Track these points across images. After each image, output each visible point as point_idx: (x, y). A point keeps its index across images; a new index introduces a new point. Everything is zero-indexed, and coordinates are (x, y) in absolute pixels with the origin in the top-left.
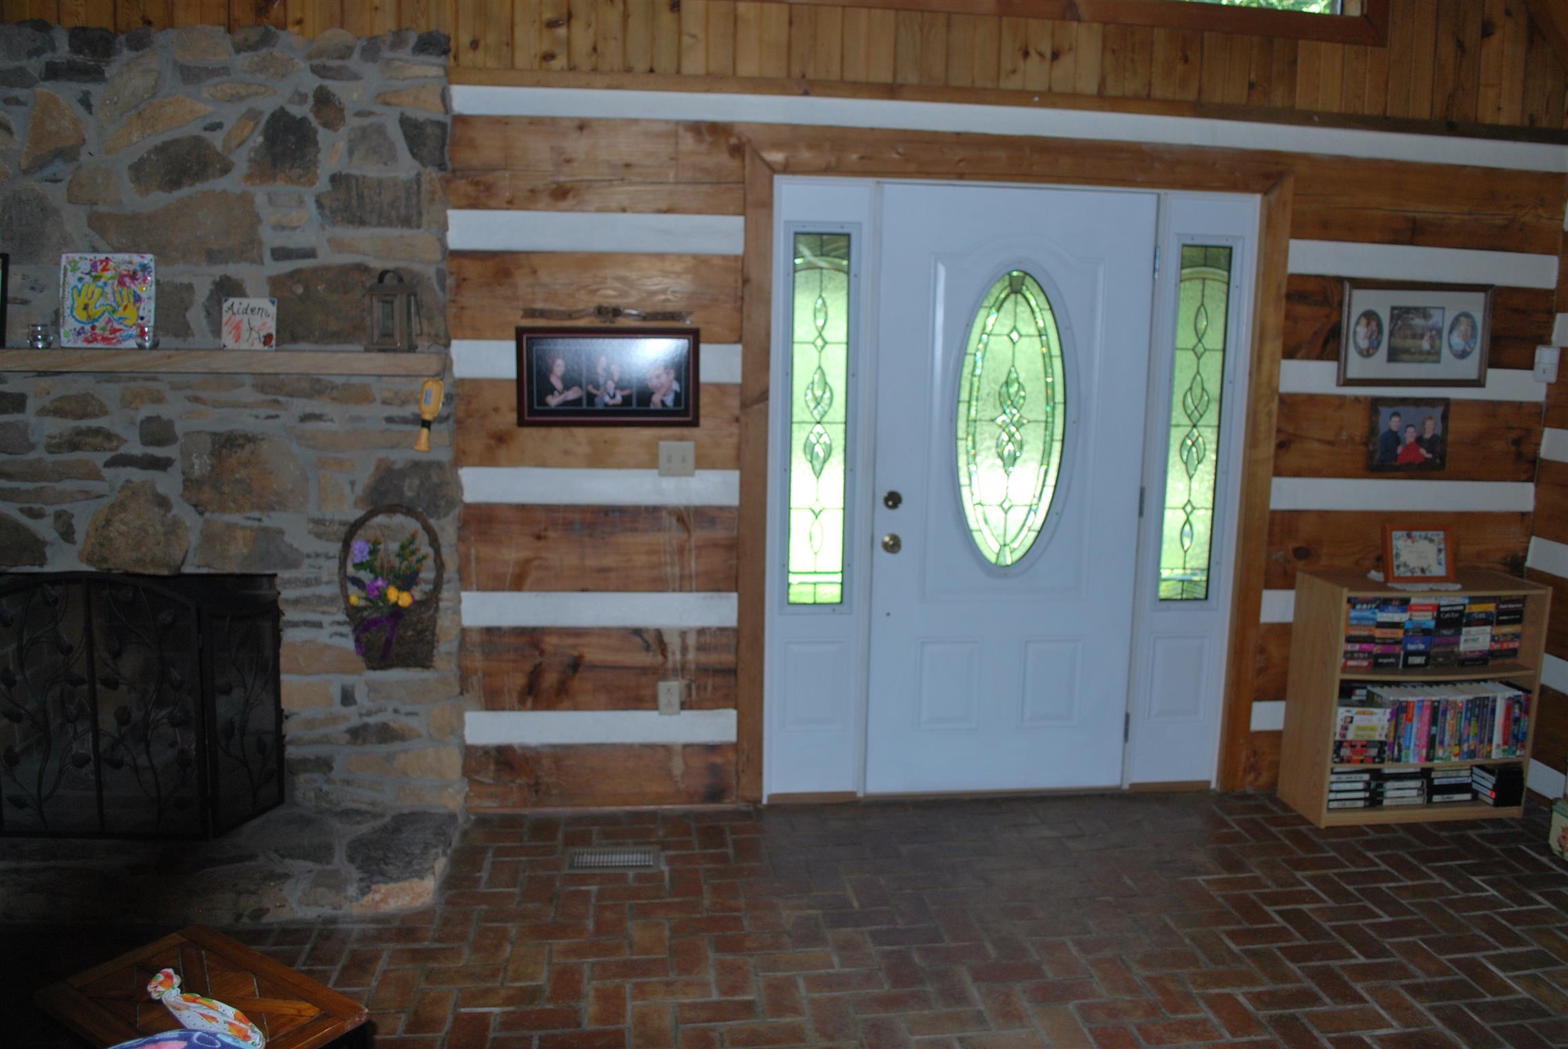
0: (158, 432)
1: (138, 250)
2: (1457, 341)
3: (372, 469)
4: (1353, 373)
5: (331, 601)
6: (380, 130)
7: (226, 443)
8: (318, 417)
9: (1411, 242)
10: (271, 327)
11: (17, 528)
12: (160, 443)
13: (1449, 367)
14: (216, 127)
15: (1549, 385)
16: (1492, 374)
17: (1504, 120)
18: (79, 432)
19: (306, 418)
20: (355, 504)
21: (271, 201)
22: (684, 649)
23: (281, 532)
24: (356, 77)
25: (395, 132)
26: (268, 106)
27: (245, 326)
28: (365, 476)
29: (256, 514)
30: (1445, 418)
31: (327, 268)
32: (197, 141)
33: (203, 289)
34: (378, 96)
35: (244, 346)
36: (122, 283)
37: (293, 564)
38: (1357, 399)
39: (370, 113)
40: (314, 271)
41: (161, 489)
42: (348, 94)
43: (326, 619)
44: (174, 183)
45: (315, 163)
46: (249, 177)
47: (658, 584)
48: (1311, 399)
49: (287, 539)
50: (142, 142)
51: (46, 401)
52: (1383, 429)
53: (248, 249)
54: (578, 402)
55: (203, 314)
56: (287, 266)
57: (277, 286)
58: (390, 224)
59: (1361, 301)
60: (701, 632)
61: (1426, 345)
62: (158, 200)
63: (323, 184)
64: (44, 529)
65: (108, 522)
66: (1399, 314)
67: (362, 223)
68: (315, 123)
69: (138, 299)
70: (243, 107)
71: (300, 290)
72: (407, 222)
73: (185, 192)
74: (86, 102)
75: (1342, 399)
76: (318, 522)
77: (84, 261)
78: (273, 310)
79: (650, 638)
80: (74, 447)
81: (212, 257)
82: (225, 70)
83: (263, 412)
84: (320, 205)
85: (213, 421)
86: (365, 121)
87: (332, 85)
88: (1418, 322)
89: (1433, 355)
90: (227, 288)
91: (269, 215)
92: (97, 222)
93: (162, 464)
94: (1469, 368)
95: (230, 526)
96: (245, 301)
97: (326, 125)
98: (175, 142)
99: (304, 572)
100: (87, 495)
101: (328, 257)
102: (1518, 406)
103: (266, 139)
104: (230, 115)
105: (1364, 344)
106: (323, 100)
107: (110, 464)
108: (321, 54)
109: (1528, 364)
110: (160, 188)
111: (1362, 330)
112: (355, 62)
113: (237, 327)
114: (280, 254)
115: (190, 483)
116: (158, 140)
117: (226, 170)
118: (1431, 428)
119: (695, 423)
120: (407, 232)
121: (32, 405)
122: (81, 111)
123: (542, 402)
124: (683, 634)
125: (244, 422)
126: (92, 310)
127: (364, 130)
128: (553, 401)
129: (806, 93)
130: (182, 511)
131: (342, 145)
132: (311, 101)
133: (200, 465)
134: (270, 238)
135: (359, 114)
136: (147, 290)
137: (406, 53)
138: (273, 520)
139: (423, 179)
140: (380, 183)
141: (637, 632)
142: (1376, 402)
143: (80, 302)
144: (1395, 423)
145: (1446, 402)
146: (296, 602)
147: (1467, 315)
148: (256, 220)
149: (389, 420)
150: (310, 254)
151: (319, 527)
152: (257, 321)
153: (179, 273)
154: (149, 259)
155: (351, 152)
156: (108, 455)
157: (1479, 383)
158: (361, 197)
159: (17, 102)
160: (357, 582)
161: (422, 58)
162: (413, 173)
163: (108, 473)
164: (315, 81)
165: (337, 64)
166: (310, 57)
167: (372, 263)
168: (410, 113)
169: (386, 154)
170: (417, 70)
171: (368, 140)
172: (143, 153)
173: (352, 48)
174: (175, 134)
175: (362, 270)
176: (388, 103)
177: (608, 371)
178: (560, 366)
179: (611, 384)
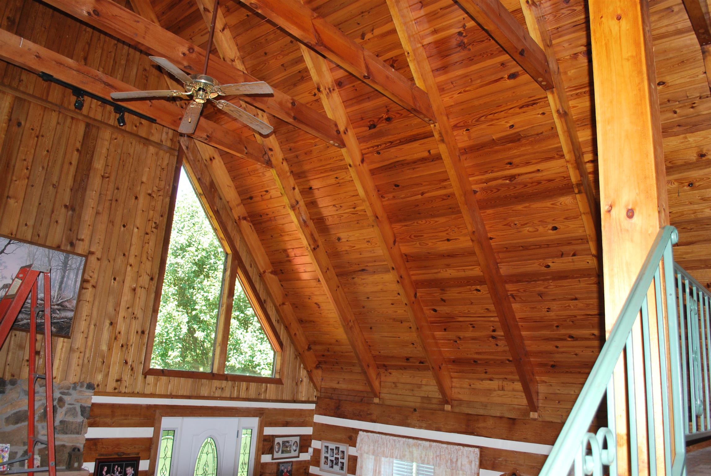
1: (6, 443)
2: (294, 448)
4: (275, 457)
6: (75, 409)
9: (286, 426)
10: (39, 463)
13: (293, 454)
15: (311, 456)
16: (301, 454)
17: (303, 399)
21: (43, 428)
24: (70, 395)
25: (79, 410)
33: (20, 453)
34: (75, 400)
38: (275, 463)
39: (73, 404)
42: (66, 398)
44: (17, 423)
45: (55, 417)
46: (37, 421)
48: (267, 463)
50: (11, 412)
52: (280, 470)
56: (44, 446)
57: (41, 452)
58: (74, 434)
61: (288, 449)
62: (11, 428)
63: (57, 423)
66: (284, 443)
67: (66, 433)
68: (57, 406)
69: (4, 457)
70: (40, 402)
71: (47, 452)
72: (78, 433)
73: (19, 425)
75: (272, 463)
78: (40, 458)
81: (25, 444)
82: (38, 392)
84: (55, 428)
86: (71, 406)
87: (64, 397)
88: (287, 444)
89: (290, 452)
91: (41, 432)
94: (296, 454)
97: (60, 407)
98: (20, 411)
102: (305, 461)
103: (44, 410)
104: (37, 405)
105: (277, 450)
106: (61, 400)
108: (62, 388)
109: (307, 452)
110: (12, 424)
111: (277, 447)
112: (71, 391)
116: (15, 411)
118: (289, 468)
120: (77, 436)
127: (71, 408)
129: (172, 398)
131: (64, 413)
132: (57, 400)
135: (70, 404)
136: (7, 455)
137: (84, 389)
139: (84, 422)
140: (72, 423)
142: (279, 464)
144: (283, 468)
145: (292, 462)
147: (296, 442)
148: (38, 433)
152: (35, 462)
153: (15, 449)
154: (8, 445)
155: (66, 414)
157: (298, 457)
158: (67, 426)
161: (88, 390)
162: (82, 420)
164: (59, 395)
165: (66, 391)
166: (59, 389)
167: (67, 444)
168: (83, 404)
169: (75, 415)
170: (87, 394)
171: (72, 411)
172: (10, 414)
173: (70, 387)
174: (20, 409)
175: (64, 446)
176: (78, 402)
177: (117, 469)
178: (106, 469)
179: (118, 472)
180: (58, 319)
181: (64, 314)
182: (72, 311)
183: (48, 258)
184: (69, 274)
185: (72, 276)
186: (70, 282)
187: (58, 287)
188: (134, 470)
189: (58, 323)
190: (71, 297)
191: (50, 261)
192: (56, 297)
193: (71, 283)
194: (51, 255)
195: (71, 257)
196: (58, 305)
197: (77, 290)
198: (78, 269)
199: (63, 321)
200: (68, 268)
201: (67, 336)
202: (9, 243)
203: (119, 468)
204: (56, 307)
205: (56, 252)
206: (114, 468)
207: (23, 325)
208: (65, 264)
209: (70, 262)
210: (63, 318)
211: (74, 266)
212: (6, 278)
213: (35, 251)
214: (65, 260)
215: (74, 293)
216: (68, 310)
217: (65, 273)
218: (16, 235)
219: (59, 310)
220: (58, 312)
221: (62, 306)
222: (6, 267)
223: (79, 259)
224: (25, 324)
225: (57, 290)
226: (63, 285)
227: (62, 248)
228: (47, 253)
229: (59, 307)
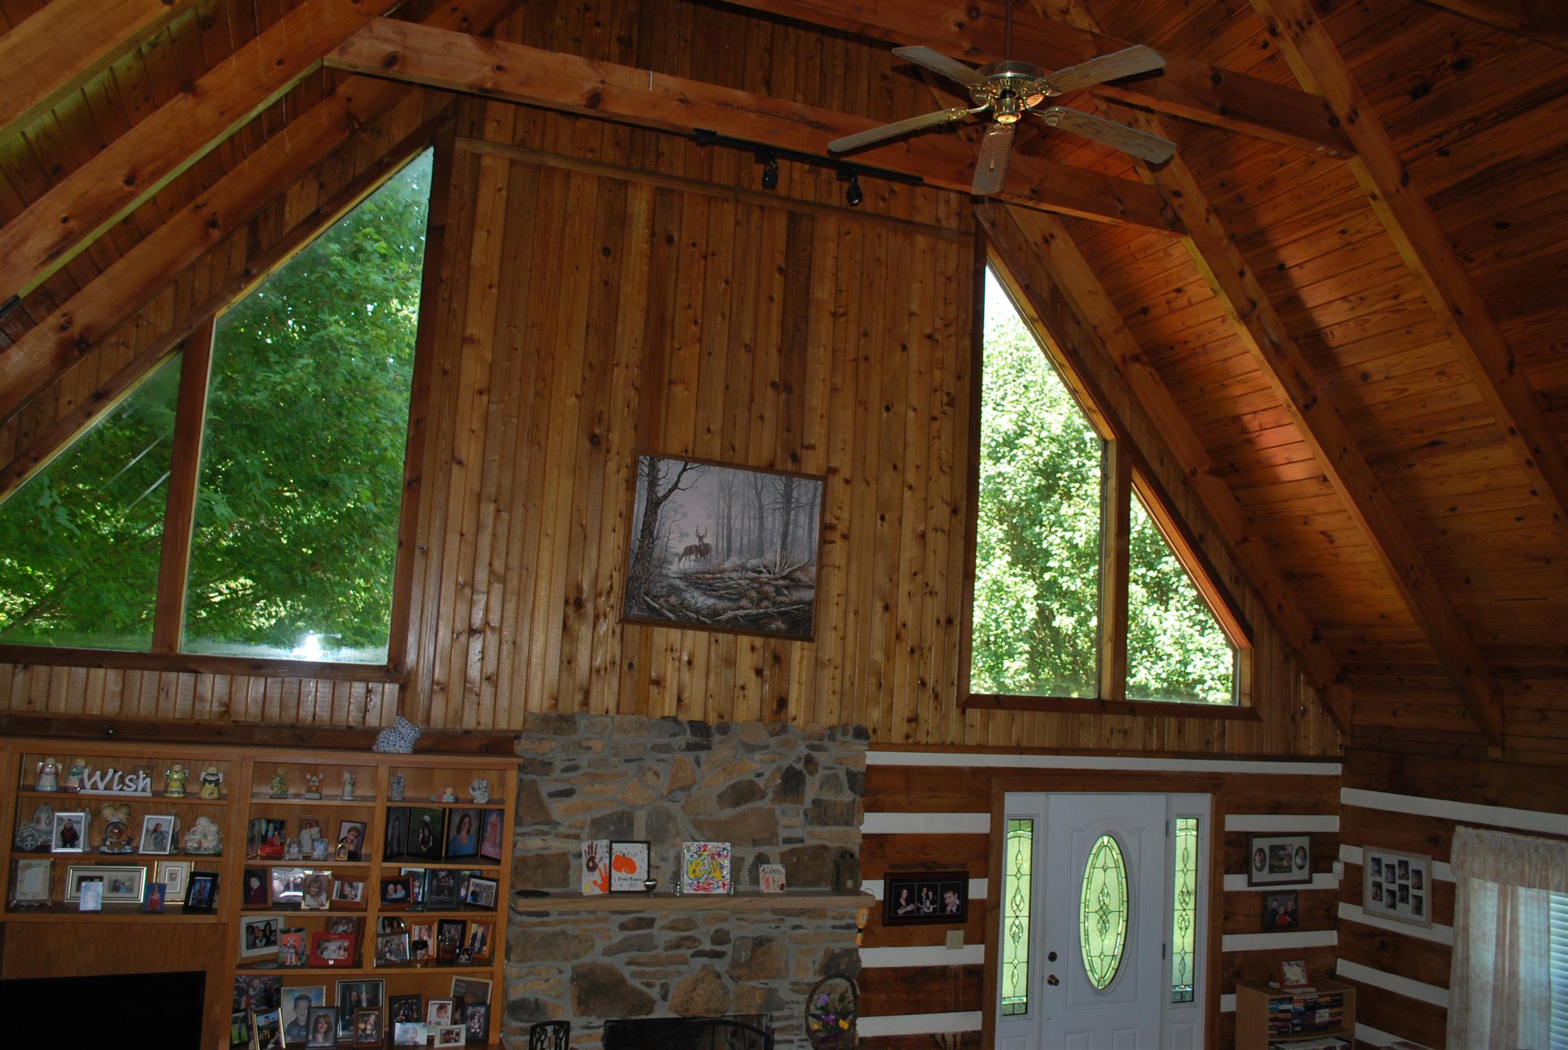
0: (720, 937)
1: (723, 841)
2: (1299, 861)
3: (822, 954)
4: (1255, 880)
5: (799, 1027)
6: (836, 777)
7: (760, 943)
8: (799, 927)
9: (1276, 813)
10: (782, 879)
11: (641, 993)
12: (722, 943)
13: (1297, 874)
14: (759, 775)
15: (1340, 881)
16: (1315, 876)
17: (1312, 753)
18: (682, 939)
19: (795, 927)
20: (815, 973)
21: (784, 813)
22: (955, 1043)
23: (776, 990)
24: (826, 750)
25: (844, 779)
26: (785, 764)
27: (771, 880)
28: (820, 957)
29: (765, 981)
30: (1296, 900)
31: (808, 848)
32: (751, 783)
33: (749, 860)
34: (836, 759)
35: (772, 891)
36: (713, 858)
37: (780, 1008)
38: (1257, 892)
39: (833, 768)
40: (802, 849)
41: (717, 969)
42: (819, 756)
43: (796, 1038)
44: (737, 804)
45: (803, 792)
46: (773, 800)
47: (944, 1009)
48: (1237, 893)
49: (779, 994)
50: (724, 783)
51: (665, 922)
52: (1270, 908)
53: (771, 840)
54: (911, 912)
55: (747, 873)
56: (789, 847)
57: (784, 858)
58: (839, 824)
59: (1257, 843)
60: (963, 1034)
61: (1285, 864)
62: (728, 813)
63: (808, 804)
64: (654, 993)
65: (695, 989)
66: (1273, 848)
67: (827, 824)
68: (805, 772)
69: (722, 867)
70: (774, 766)
71: (795, 860)
72: (847, 824)
73: (742, 808)
74: (698, 763)
75: (1249, 892)
76: (795, 984)
77: (694, 846)
78: (783, 870)
79: (939, 1039)
80: (678, 946)
81: (755, 843)
82: (767, 747)
83: (773, 925)
84: (806, 814)
85: (751, 931)
86: (829, 772)
87: (815, 754)
88: (1282, 852)
89: (1288, 869)
90: (762, 859)
91: (783, 821)
92: (698, 825)
93: (719, 955)
94: (1304, 874)
95: (754, 988)
96: (770, 866)
97: (810, 773)
98: (739, 783)
99: (786, 1012)
100: (679, 973)
101: (810, 842)
102: (1326, 891)
103: (783, 780)
104: (768, 770)
105: (1258, 865)
106: (809, 761)
107: (693, 956)
108: (809, 738)
109: (1330, 870)
110: (730, 807)
111: (1257, 858)
112: (826, 743)
113: (767, 881)
114: (787, 841)
115: (736, 964)
116: (732, 782)
117: (762, 797)
118: (1290, 906)
119: (965, 921)
120: (846, 828)
121: (657, 924)
122: (695, 766)
123: (896, 913)
124: (955, 1036)
125: (763, 930)
126: (697, 872)
127: (829, 776)
128: (901, 912)
129: (1021, 754)
130: (726, 980)
131: (817, 785)
132: (803, 762)
133: (744, 956)
134: (783, 833)
135: (827, 768)
136: (727, 863)
137: (850, 738)
138: (773, 984)
139: (857, 801)
140: (835, 802)
141: (933, 1036)
142: (1265, 895)
143: (691, 868)
144: (1275, 904)
145: (1296, 892)
146: (782, 1029)
147: (1302, 848)
148: (776, 822)
149: (834, 927)
150: (801, 841)
151: (796, 987)
152: (776, 877)
153: (739, 852)
154: (728, 845)
155: (821, 788)
156: (692, 951)
157: (1310, 881)
158: (826, 810)
159: (663, 761)
160: (814, 1016)
161: (858, 741)
162: (851, 799)
163: (692, 961)
164: (806, 752)
165: (818, 743)
166: (804, 739)
167: (829, 844)
168: (851, 768)
169: (838, 789)
170: (856, 747)
171: (830, 781)
172: (724, 788)
173: (823, 735)
174: (740, 779)
175: (824, 847)
176: (841, 763)
177: (927, 895)
178: (905, 893)
179: (928, 902)
180: (787, 605)
181: (798, 595)
182: (811, 587)
183: (756, 489)
184: (796, 516)
185: (803, 519)
186: (800, 532)
187: (779, 543)
188: (958, 898)
189: (788, 612)
190: (806, 560)
191: (759, 495)
192: (778, 563)
193: (802, 533)
194: (759, 483)
195: (796, 484)
196: (784, 578)
197: (815, 547)
198: (812, 506)
199: (797, 609)
200: (793, 506)
201: (808, 637)
202: (684, 470)
203: (930, 894)
204: (781, 582)
205: (769, 477)
206: (920, 891)
207: (728, 621)
208: (787, 497)
209: (795, 493)
210: (796, 603)
211: (803, 500)
212: (687, 535)
213: (731, 478)
214: (785, 491)
215: (811, 553)
216: (805, 586)
217: (788, 515)
218: (693, 452)
219: (787, 587)
220: (786, 592)
221: (792, 580)
222: (684, 515)
223: (811, 484)
224: (730, 618)
225: (779, 550)
226: (789, 539)
227: (778, 467)
228: (752, 480)
229: (787, 582)
